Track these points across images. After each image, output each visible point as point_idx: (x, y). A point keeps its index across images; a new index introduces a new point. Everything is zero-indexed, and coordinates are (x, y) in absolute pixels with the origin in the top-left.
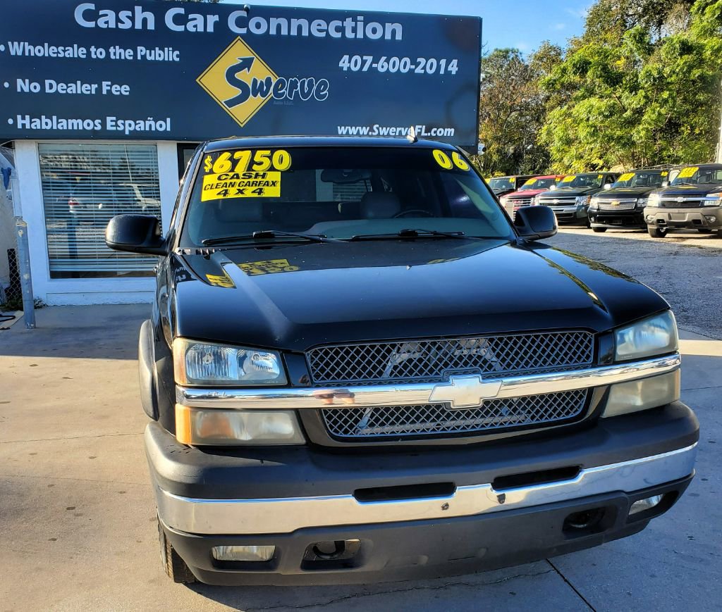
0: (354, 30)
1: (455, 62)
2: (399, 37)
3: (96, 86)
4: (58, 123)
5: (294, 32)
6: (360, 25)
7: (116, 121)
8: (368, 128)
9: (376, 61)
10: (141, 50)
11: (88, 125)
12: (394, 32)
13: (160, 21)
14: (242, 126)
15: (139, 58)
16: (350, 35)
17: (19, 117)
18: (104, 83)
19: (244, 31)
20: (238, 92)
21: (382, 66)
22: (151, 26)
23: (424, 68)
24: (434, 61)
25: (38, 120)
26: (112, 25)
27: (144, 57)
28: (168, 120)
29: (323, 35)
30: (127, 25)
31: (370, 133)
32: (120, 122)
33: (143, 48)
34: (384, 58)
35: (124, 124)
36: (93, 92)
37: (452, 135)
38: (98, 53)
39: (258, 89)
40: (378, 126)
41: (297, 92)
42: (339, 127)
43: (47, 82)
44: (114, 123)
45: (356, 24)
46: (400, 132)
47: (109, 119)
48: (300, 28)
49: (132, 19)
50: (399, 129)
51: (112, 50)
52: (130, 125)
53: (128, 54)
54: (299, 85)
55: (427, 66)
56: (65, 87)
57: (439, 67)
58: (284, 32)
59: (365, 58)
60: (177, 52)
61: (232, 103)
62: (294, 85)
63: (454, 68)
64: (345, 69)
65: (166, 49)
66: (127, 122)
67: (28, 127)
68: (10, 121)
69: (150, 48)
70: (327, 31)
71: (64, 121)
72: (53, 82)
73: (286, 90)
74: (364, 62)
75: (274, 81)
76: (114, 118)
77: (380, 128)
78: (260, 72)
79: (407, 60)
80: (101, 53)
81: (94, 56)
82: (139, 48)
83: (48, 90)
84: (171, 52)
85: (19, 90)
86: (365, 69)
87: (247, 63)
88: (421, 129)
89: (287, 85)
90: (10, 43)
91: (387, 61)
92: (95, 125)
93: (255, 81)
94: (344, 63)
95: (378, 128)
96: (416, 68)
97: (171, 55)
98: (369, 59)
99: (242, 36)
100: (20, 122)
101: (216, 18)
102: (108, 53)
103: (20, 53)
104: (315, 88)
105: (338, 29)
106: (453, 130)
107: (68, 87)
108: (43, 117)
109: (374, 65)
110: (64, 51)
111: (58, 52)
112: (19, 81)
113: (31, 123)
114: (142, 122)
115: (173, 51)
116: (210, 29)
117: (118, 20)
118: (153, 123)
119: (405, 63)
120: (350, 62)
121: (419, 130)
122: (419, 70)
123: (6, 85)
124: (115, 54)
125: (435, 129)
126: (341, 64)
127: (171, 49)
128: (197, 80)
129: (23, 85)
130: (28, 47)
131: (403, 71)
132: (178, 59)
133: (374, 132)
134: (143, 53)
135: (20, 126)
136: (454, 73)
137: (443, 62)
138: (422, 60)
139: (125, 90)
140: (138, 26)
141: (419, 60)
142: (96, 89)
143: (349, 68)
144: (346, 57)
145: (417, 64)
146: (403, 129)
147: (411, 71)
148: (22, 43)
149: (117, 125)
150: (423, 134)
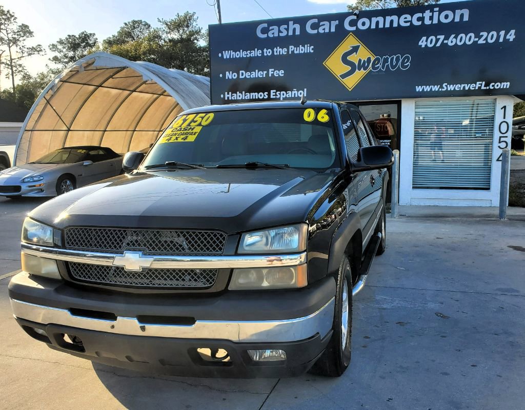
0: (431, 18)
1: (513, 32)
2: (466, 18)
3: (266, 72)
4: (245, 95)
5: (387, 25)
6: (436, 14)
7: (276, 93)
8: (439, 86)
9: (447, 38)
10: (292, 48)
11: (261, 96)
12: (462, 16)
13: (303, 29)
14: (350, 90)
15: (290, 53)
16: (427, 22)
17: (226, 93)
18: (270, 70)
19: (354, 28)
20: (349, 68)
21: (451, 42)
22: (298, 32)
23: (486, 39)
24: (495, 33)
25: (235, 94)
26: (276, 35)
27: (293, 52)
28: (305, 89)
29: (408, 24)
30: (284, 34)
31: (440, 90)
32: (278, 93)
33: (293, 47)
34: (453, 36)
35: (280, 94)
36: (264, 76)
37: (508, 87)
38: (268, 52)
39: (362, 65)
40: (446, 84)
41: (388, 66)
42: (417, 87)
43: (241, 72)
44: (274, 94)
45: (433, 14)
46: (464, 87)
47: (272, 91)
48: (392, 22)
49: (287, 30)
50: (463, 85)
51: (275, 50)
52: (283, 94)
53: (283, 51)
54: (389, 60)
55: (489, 37)
56: (249, 74)
57: (498, 37)
58: (381, 26)
59: (438, 37)
60: (312, 47)
61: (344, 76)
62: (386, 61)
63: (511, 36)
64: (423, 46)
65: (306, 46)
66: (282, 93)
67: (230, 99)
68: (222, 96)
69: (297, 46)
70: (411, 22)
71: (248, 94)
72: (244, 72)
73: (380, 64)
74: (437, 40)
75: (372, 59)
76: (275, 91)
77: (448, 86)
78: (364, 54)
79: (472, 35)
80: (269, 52)
81: (265, 54)
82: (290, 47)
83: (241, 77)
84: (308, 47)
85: (227, 78)
86: (438, 45)
87: (355, 49)
88: (481, 84)
89: (382, 61)
90: (224, 52)
91: (456, 37)
92: (264, 96)
93: (360, 60)
94: (423, 43)
95: (446, 86)
96: (479, 40)
97: (309, 49)
98: (442, 37)
99: (353, 32)
100: (227, 96)
101: (337, 22)
102: (273, 52)
103: (228, 57)
104: (401, 61)
105: (419, 19)
106: (509, 83)
107: (251, 74)
108: (238, 92)
109: (445, 42)
110: (250, 53)
111: (247, 54)
112: (227, 73)
113: (232, 96)
114: (290, 92)
115: (310, 46)
116: (333, 30)
117: (280, 31)
118: (296, 92)
119: (470, 37)
120: (427, 41)
121: (480, 85)
122: (481, 41)
123: (221, 76)
124: (277, 52)
125: (494, 84)
126: (420, 43)
127: (308, 45)
128: (324, 63)
129: (229, 75)
130: (233, 53)
131: (468, 43)
132: (312, 51)
133: (444, 88)
134: (292, 50)
135: (226, 99)
136: (511, 40)
137: (502, 33)
138: (485, 34)
139: (281, 73)
140: (291, 33)
141: (481, 34)
142: (266, 74)
143: (426, 45)
144: (424, 38)
145: (480, 37)
146: (466, 85)
147: (475, 42)
148: (229, 51)
149: (276, 95)
150: (483, 88)
